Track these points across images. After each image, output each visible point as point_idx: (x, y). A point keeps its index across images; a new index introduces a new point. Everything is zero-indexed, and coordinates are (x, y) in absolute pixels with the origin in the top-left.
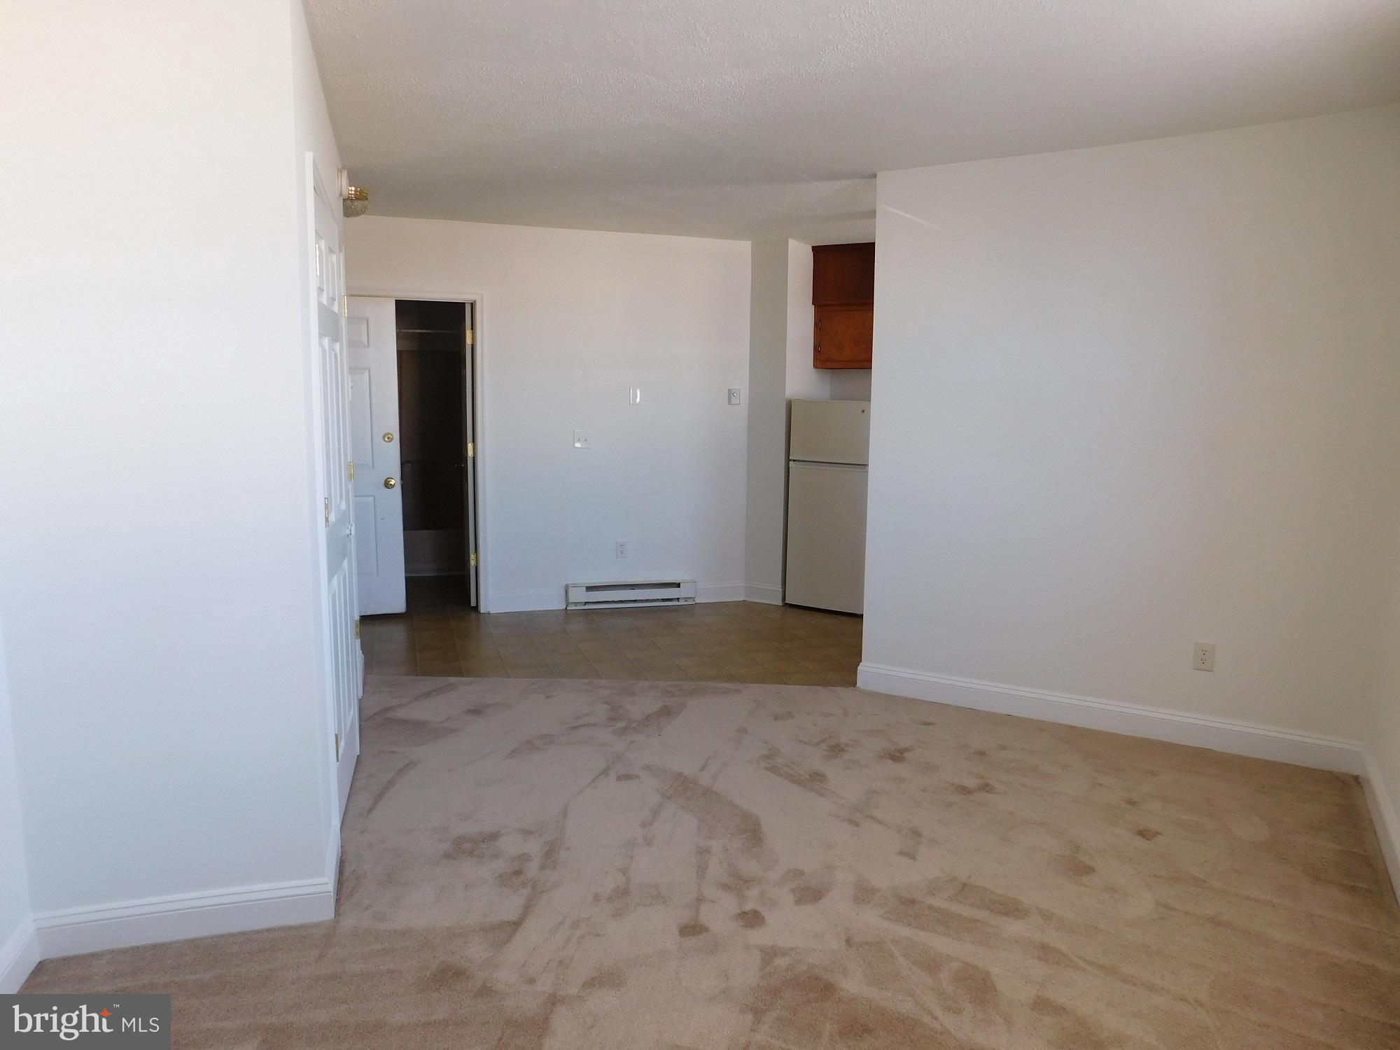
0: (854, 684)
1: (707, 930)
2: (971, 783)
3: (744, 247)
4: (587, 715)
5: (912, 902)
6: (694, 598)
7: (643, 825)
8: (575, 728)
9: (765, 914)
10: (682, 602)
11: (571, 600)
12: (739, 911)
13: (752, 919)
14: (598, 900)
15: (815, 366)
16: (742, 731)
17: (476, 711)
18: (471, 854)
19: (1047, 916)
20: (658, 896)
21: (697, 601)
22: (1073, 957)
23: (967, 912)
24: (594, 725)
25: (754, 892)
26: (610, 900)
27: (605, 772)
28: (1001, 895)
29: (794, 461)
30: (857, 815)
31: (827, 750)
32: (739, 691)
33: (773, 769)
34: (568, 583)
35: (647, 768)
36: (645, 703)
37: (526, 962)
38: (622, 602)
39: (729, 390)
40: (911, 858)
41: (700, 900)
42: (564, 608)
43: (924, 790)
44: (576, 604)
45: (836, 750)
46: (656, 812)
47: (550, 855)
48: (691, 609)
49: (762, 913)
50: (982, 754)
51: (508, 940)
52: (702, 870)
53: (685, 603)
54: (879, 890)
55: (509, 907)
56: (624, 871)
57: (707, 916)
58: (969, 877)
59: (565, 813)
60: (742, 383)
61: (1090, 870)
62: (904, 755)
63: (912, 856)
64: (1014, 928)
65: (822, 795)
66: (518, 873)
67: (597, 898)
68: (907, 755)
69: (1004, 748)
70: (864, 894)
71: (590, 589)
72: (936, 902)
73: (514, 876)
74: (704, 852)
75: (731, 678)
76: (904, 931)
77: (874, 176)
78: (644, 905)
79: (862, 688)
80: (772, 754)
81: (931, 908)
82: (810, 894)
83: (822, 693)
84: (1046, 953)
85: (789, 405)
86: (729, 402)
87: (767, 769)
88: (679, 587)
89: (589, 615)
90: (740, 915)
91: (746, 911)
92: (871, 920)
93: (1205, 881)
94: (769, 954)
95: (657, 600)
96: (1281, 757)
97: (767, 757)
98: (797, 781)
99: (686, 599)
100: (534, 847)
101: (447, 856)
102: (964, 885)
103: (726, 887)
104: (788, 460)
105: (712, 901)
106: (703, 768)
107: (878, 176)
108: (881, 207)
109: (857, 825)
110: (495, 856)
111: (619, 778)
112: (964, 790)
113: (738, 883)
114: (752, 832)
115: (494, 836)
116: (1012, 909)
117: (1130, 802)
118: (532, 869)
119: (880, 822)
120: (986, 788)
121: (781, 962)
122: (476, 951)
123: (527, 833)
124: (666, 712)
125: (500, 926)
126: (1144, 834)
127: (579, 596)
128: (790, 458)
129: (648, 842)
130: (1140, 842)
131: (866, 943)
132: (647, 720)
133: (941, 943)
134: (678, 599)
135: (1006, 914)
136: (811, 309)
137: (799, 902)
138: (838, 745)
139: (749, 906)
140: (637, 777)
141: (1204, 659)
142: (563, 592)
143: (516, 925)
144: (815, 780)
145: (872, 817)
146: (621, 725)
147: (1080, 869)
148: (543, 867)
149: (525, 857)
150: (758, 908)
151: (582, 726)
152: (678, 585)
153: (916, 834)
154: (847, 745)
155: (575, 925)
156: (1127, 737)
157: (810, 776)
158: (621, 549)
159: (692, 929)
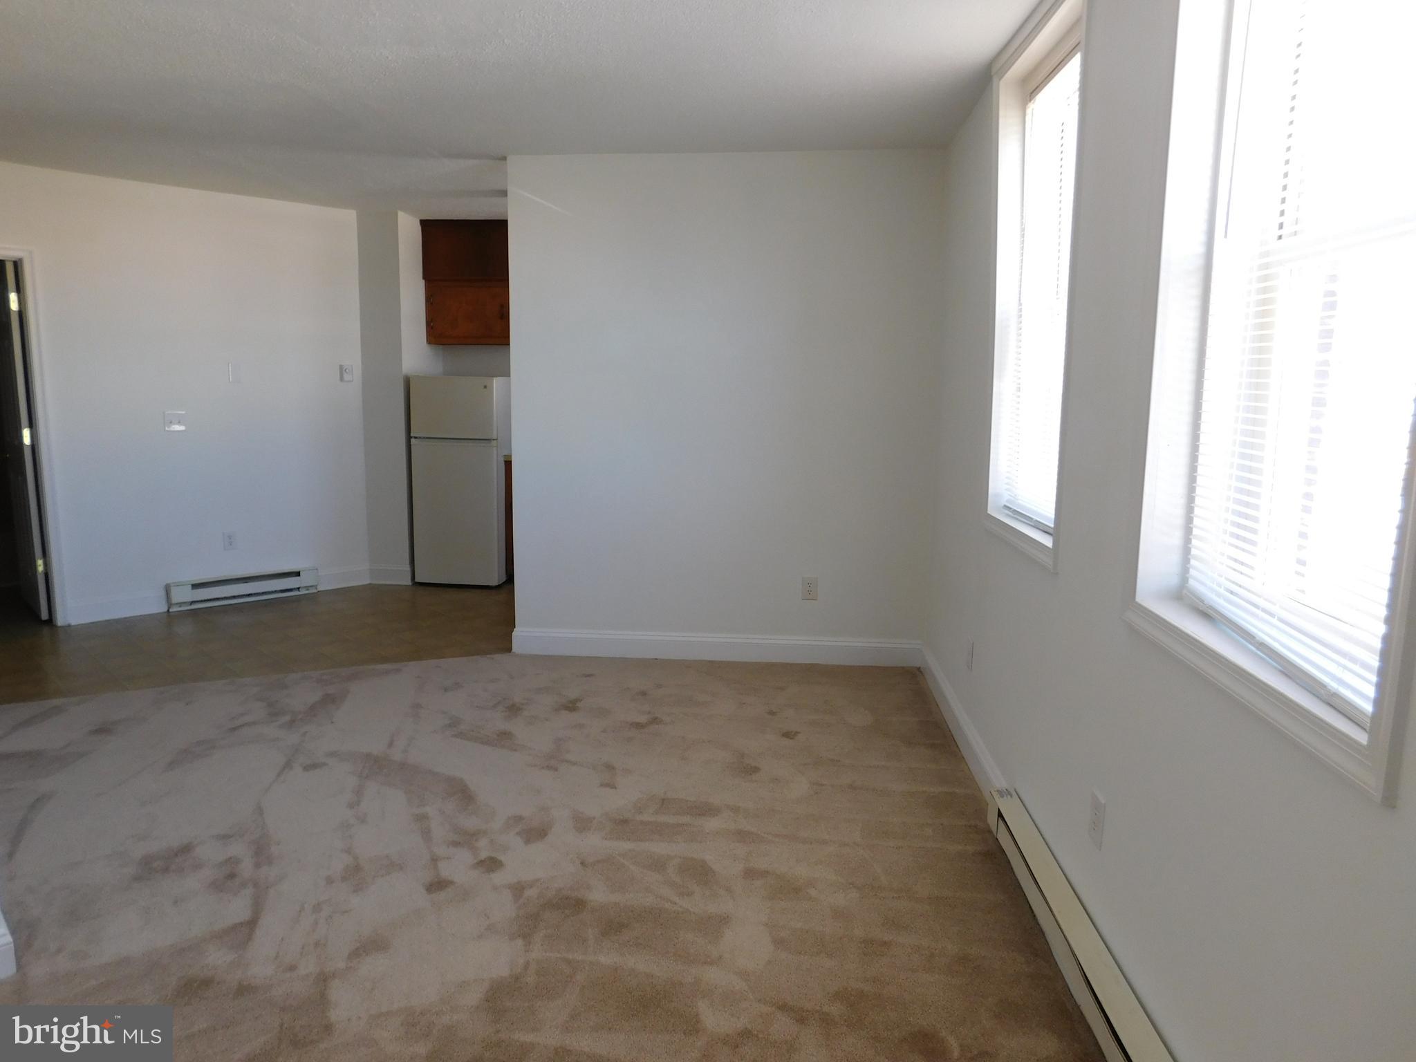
0: (509, 649)
1: (452, 883)
2: (643, 719)
3: (349, 217)
4: (242, 715)
5: (625, 822)
6: (317, 586)
7: (351, 806)
8: (234, 729)
9: (502, 858)
10: (303, 592)
11: (175, 599)
12: (476, 861)
13: (491, 865)
14: (332, 882)
15: (429, 342)
16: (418, 706)
17: (103, 730)
18: (166, 870)
19: (735, 810)
20: (392, 866)
21: (321, 588)
22: (763, 835)
23: (671, 820)
24: (254, 723)
25: (483, 843)
26: (344, 879)
27: (288, 765)
28: (695, 802)
29: (416, 438)
30: (553, 761)
31: (506, 711)
32: (398, 671)
33: (461, 735)
34: (169, 582)
35: (333, 754)
36: (302, 694)
37: (278, 953)
38: (234, 597)
39: (341, 367)
40: (612, 788)
41: (435, 860)
42: (166, 610)
43: (604, 731)
44: (180, 604)
45: (513, 710)
46: (359, 792)
47: (262, 851)
48: (314, 598)
49: (499, 858)
50: (644, 694)
51: (249, 938)
52: (426, 834)
53: (307, 592)
54: (594, 818)
55: (237, 908)
56: (348, 851)
57: (446, 871)
58: (665, 794)
59: (260, 810)
60: (353, 359)
61: (756, 770)
62: (577, 705)
63: (612, 786)
64: (712, 824)
65: (515, 750)
66: (232, 876)
67: (330, 881)
68: (579, 704)
69: (659, 686)
70: (582, 824)
71: (196, 586)
72: (646, 817)
73: (227, 879)
74: (422, 818)
75: (384, 660)
76: (626, 846)
77: (504, 159)
78: (382, 876)
79: (517, 652)
80: (454, 723)
81: (642, 822)
82: (535, 833)
83: (483, 662)
84: (742, 836)
85: (407, 382)
86: (342, 379)
87: (455, 736)
88: (299, 575)
89: (199, 615)
90: (478, 863)
91: (483, 859)
92: (595, 843)
93: (839, 761)
94: (518, 889)
95: (276, 592)
96: (866, 661)
97: (450, 726)
98: (486, 741)
99: (307, 588)
100: (238, 849)
101: (138, 878)
102: (663, 800)
103: (456, 844)
104: (409, 438)
105: (448, 858)
106: (391, 745)
107: (508, 159)
108: (511, 190)
109: (556, 770)
110: (198, 866)
111: (307, 768)
112: (638, 726)
113: (466, 839)
114: (462, 794)
115: (186, 849)
116: (707, 810)
117: (772, 713)
118: (246, 868)
119: (575, 764)
120: (655, 720)
121: (531, 893)
122: (217, 958)
123: (225, 838)
124: (330, 701)
125: (235, 928)
126: (787, 735)
127: (183, 595)
128: (412, 435)
129: (362, 820)
130: (786, 742)
131: (598, 862)
132: (312, 711)
133: (659, 848)
134: (299, 588)
135: (703, 815)
136: (422, 283)
137: (528, 841)
138: (513, 705)
139: (484, 855)
140: (325, 764)
141: (810, 591)
142: (163, 593)
143: (252, 924)
144: (503, 739)
145: (567, 761)
146: (287, 718)
147: (749, 770)
148: (258, 865)
149: (233, 861)
150: (493, 855)
151: (241, 726)
152: (298, 574)
153: (610, 768)
154: (523, 704)
155: (317, 908)
156: (756, 663)
157: (498, 736)
158: (230, 540)
159: (437, 885)
